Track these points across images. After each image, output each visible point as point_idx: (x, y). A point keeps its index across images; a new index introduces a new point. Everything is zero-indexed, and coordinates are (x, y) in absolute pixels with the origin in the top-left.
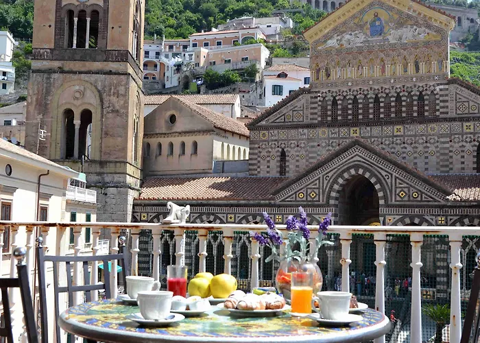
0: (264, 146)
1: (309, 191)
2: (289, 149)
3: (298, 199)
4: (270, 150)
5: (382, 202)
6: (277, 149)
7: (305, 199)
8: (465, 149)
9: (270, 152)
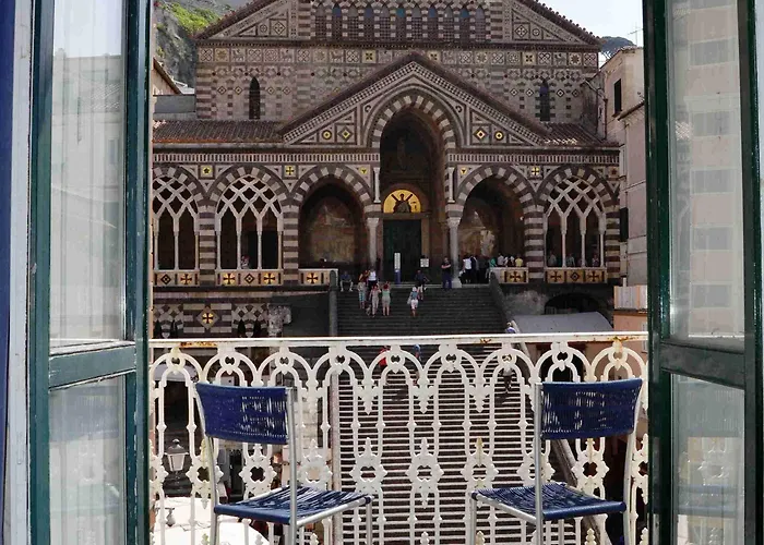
0: (222, 72)
1: (340, 128)
2: (266, 79)
3: (322, 140)
4: (233, 78)
5: (451, 145)
6: (244, 78)
7: (332, 140)
8: (526, 88)
9: (233, 82)
